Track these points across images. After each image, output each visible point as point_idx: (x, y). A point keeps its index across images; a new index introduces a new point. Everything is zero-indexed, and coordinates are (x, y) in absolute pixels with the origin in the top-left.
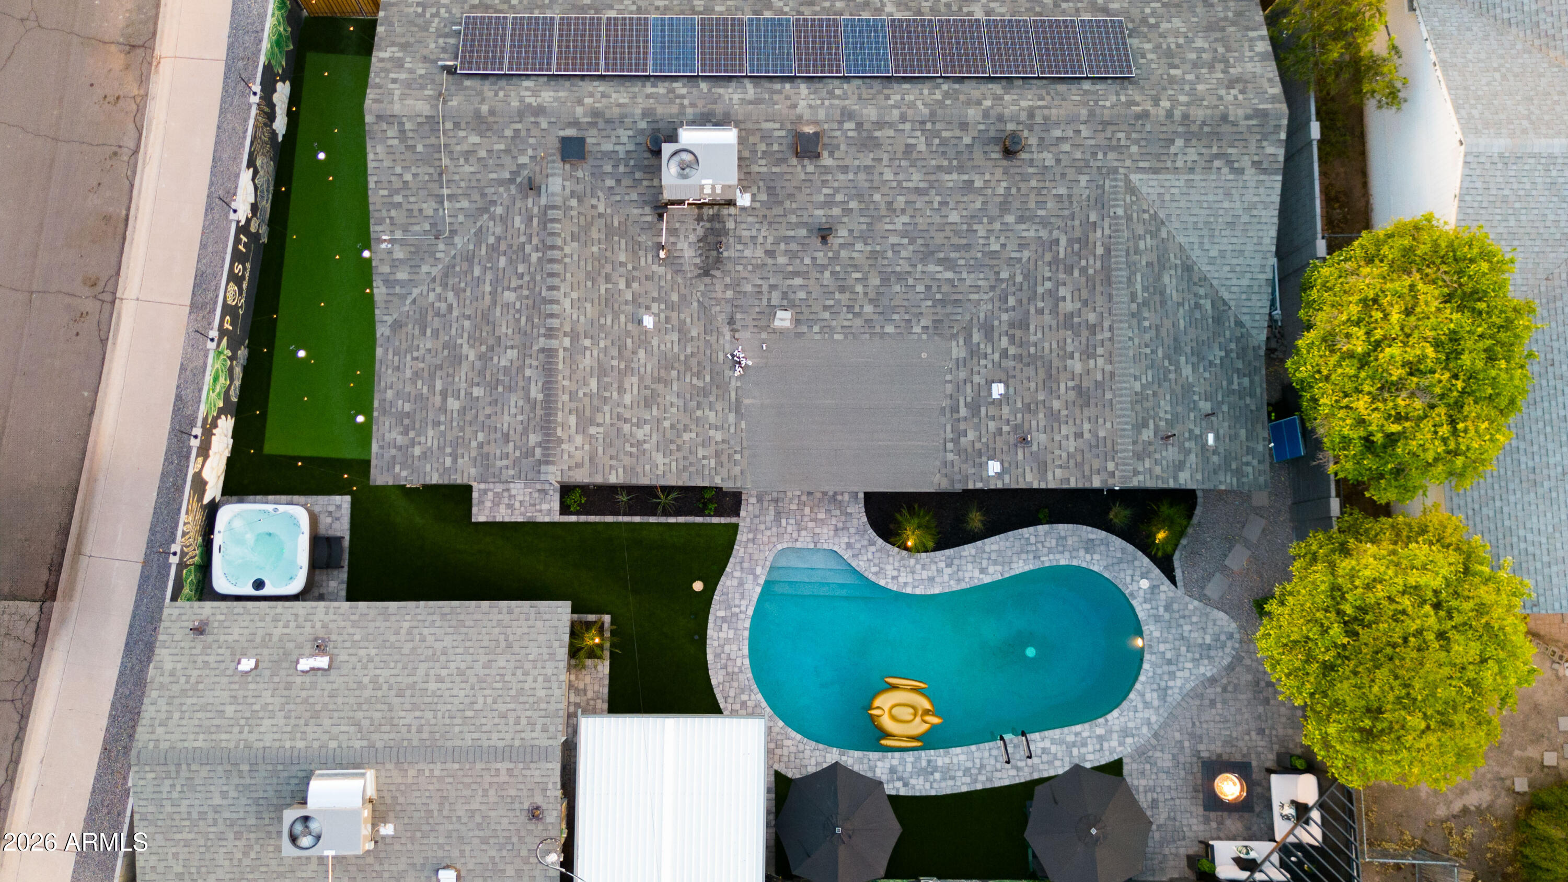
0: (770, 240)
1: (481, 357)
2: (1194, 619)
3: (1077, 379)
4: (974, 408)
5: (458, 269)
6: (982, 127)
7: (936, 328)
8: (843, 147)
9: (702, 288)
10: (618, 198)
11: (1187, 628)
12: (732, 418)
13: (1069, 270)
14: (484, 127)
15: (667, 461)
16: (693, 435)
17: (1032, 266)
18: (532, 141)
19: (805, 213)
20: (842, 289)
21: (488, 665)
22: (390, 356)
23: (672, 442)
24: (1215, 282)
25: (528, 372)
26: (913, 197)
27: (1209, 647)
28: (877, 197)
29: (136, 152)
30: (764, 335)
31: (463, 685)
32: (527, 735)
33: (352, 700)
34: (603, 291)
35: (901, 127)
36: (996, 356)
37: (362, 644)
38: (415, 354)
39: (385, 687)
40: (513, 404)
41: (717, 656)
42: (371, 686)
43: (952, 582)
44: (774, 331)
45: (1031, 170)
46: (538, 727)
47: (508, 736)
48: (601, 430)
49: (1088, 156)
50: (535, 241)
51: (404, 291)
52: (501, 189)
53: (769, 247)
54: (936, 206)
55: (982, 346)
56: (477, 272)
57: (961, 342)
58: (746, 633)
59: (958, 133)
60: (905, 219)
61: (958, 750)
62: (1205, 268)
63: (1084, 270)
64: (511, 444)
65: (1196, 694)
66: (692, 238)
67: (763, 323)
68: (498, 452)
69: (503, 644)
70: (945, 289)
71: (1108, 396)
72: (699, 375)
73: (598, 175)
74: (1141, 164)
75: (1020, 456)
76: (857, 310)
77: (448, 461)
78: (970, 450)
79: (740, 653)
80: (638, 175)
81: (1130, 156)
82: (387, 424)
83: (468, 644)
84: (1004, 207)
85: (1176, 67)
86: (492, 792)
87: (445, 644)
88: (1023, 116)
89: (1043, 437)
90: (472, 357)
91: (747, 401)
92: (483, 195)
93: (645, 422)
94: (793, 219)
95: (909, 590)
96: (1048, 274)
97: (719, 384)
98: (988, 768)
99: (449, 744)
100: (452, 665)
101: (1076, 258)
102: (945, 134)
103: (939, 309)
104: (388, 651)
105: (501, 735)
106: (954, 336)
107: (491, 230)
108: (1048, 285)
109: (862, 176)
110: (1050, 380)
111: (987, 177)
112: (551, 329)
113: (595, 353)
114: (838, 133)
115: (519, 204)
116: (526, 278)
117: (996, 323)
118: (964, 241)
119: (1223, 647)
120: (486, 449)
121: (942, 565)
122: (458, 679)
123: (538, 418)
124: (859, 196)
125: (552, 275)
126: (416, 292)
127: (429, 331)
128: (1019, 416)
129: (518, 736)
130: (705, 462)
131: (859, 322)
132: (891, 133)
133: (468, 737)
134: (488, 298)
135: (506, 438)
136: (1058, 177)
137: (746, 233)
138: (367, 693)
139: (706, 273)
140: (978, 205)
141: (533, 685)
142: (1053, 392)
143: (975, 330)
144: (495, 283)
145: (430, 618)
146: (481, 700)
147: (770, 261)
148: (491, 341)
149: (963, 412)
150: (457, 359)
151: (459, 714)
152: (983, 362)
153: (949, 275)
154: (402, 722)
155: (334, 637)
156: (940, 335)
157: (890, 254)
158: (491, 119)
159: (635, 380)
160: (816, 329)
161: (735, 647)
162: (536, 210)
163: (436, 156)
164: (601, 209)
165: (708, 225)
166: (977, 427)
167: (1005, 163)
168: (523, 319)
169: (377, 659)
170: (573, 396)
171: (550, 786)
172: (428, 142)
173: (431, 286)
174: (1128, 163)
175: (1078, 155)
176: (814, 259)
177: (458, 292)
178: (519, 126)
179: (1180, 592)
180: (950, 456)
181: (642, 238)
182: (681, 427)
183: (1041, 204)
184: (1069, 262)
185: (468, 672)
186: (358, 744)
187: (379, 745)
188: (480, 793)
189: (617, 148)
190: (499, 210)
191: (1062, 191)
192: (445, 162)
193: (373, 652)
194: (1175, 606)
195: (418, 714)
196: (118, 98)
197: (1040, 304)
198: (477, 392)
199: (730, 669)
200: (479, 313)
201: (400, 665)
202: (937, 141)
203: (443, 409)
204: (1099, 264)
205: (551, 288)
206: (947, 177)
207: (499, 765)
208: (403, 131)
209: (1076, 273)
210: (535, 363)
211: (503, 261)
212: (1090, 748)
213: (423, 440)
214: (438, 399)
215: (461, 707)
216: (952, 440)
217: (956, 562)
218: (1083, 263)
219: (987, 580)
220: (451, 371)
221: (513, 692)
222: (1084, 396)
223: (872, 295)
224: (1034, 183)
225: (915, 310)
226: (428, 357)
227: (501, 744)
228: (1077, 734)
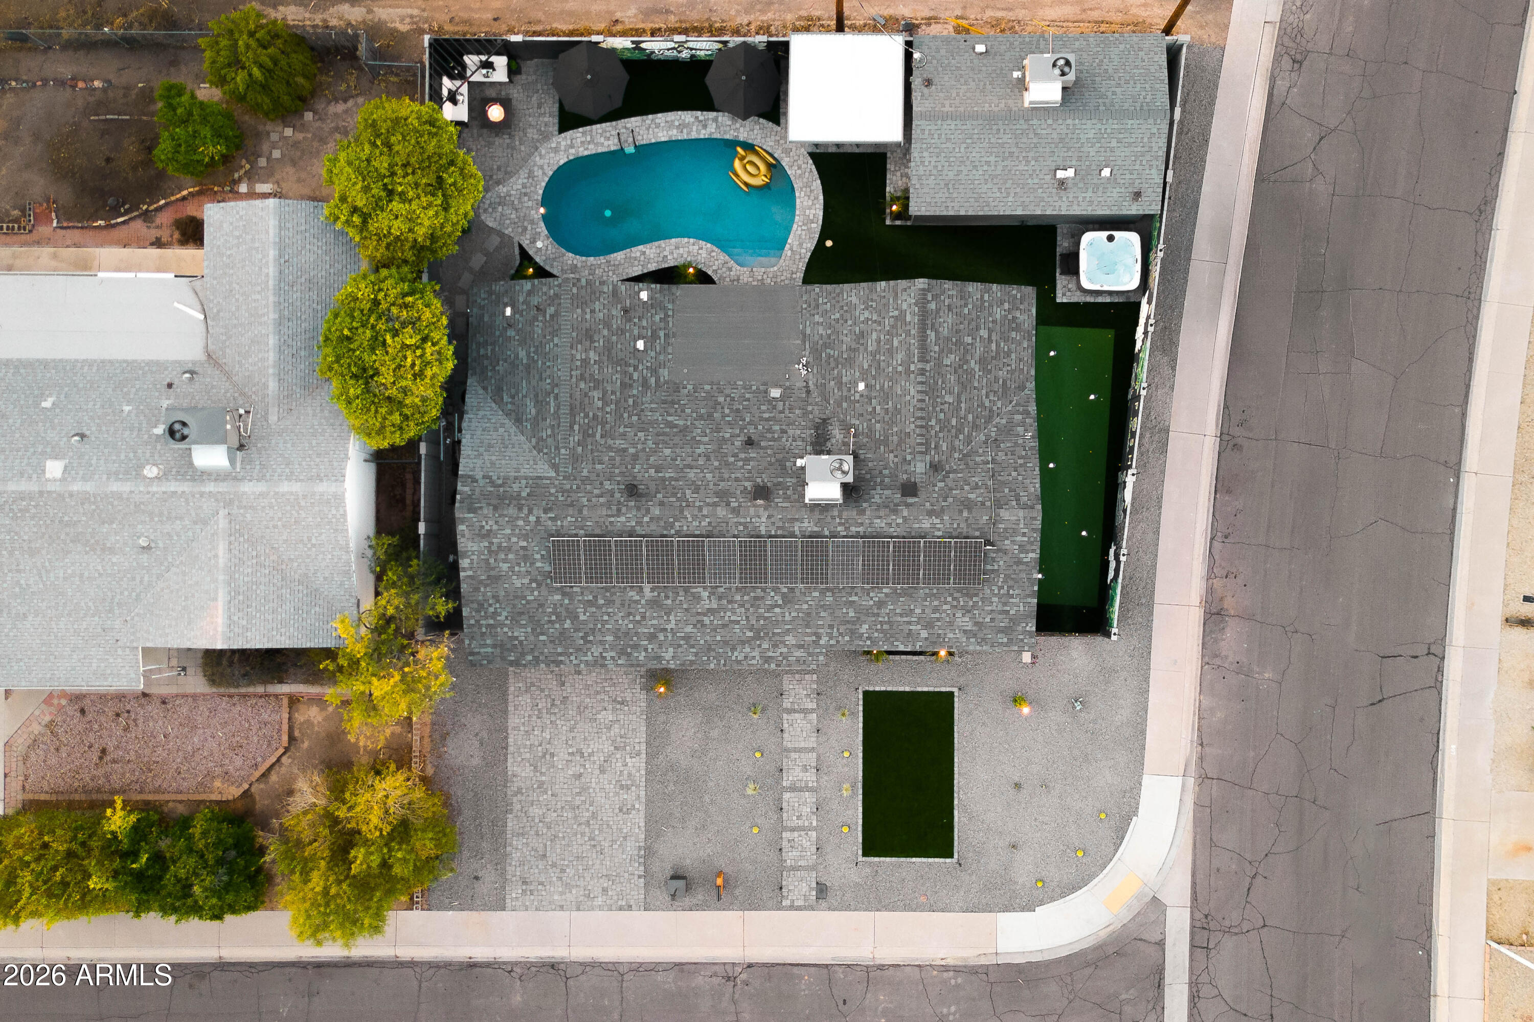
0: (784, 440)
1: (967, 362)
2: (508, 222)
3: (592, 348)
4: (654, 336)
5: (983, 421)
6: (650, 503)
7: (678, 388)
8: (738, 492)
9: (827, 412)
10: (881, 463)
11: (513, 216)
12: (808, 331)
13: (595, 417)
14: (966, 503)
15: (850, 299)
16: (833, 317)
17: (618, 423)
18: (936, 495)
19: (762, 454)
20: (738, 410)
21: (959, 172)
22: (1025, 369)
23: (846, 311)
24: (501, 413)
25: (937, 348)
26: (694, 463)
27: (499, 204)
28: (716, 464)
29: (1213, 538)
30: (788, 384)
31: (973, 159)
32: (933, 127)
33: (1041, 149)
34: (890, 403)
35: (702, 504)
36: (640, 367)
37: (1037, 186)
38: (1009, 368)
39: (1021, 159)
40: (946, 329)
41: (816, 198)
42: (1030, 159)
43: (663, 246)
44: (781, 386)
45: (619, 479)
46: (927, 132)
47: (945, 127)
48: (891, 314)
49: (582, 487)
50: (933, 432)
51: (1017, 408)
52: (955, 467)
53: (785, 435)
54: (679, 458)
55: (649, 375)
56: (970, 417)
57: (662, 379)
58: (797, 212)
59: (666, 500)
60: (698, 451)
61: (663, 139)
62: (507, 421)
63: (586, 416)
64: (946, 304)
65: (509, 174)
66: (833, 441)
67: (789, 391)
68: (955, 300)
69: (950, 186)
70: (672, 411)
71: (574, 334)
72: (829, 356)
73: (894, 476)
74: (548, 482)
75: (628, 302)
76: (728, 399)
77: (986, 297)
78: (658, 309)
79: (802, 200)
80: (868, 476)
81: (555, 487)
82: (1026, 325)
83: (972, 186)
84: (635, 457)
85: (523, 548)
86: (954, 95)
87: (986, 187)
88: (624, 510)
89: (614, 312)
90: (973, 362)
91: (799, 342)
92: (967, 464)
93: (863, 322)
94: (769, 452)
95: (691, 241)
96: (608, 416)
97: (816, 352)
98: (644, 128)
99: (980, 122)
100: (981, 172)
101: (591, 424)
102: (674, 499)
103: (676, 399)
104: (1021, 181)
105: (949, 127)
106: (666, 382)
107: (961, 443)
108: (608, 409)
109: (726, 476)
110: (608, 348)
111: (646, 475)
112: (922, 374)
113: (895, 362)
114: (741, 500)
115: (944, 457)
116: (938, 409)
117: (640, 389)
118: (661, 438)
119: (491, 203)
120: (963, 302)
121: (669, 257)
122: (977, 164)
123: (930, 318)
124: (727, 464)
125: (922, 409)
126: (1009, 408)
127: (1001, 382)
128: (628, 328)
129: (939, 127)
130: (825, 301)
131: (727, 392)
132: (708, 500)
133: (969, 126)
134: (963, 399)
135: (950, 308)
136: (601, 475)
137: (800, 443)
138: (1031, 154)
139: (824, 420)
140: (652, 459)
141: (931, 159)
142: (607, 340)
143: (653, 385)
144: (958, 409)
145: (996, 203)
146: (962, 150)
147: (784, 427)
148: (960, 371)
149: (662, 334)
150: (982, 361)
151: (975, 140)
152: (649, 364)
153: (670, 419)
154: (1010, 136)
155: (1054, 191)
156: (675, 384)
157: (708, 431)
158: (962, 507)
159: (870, 349)
160: (754, 388)
161: (805, 203)
162: (933, 453)
163: (996, 486)
164: (891, 455)
165: (823, 448)
166: (653, 323)
167: (635, 483)
168: (940, 383)
169: (1027, 176)
170: (908, 333)
171: (919, 98)
172: (1002, 494)
173: (999, 411)
174: (557, 482)
175: (588, 487)
176: (756, 428)
177: (982, 405)
178: (943, 504)
179: (516, 239)
180: (670, 306)
181: (865, 440)
182: (841, 321)
183: (612, 459)
184: (595, 423)
185: (971, 168)
186: (1035, 122)
187: (1022, 122)
188: (961, 94)
189: (881, 492)
190: (956, 455)
191: (598, 467)
192: (990, 483)
193: (1030, 181)
194: (520, 230)
195: (1000, 141)
196: (1227, 575)
197: (613, 397)
198: (969, 340)
200: (968, 391)
201: (1013, 172)
202: (679, 495)
203: (990, 331)
204: (577, 419)
205: (923, 401)
206: (672, 475)
207: (950, 109)
208: (1018, 500)
209: (591, 414)
210: (933, 354)
211: (954, 422)
212: (579, 140)
213: (1003, 312)
214: (994, 338)
215: (974, 145)
216: (669, 316)
217: (661, 259)
218: (586, 421)
220: (986, 355)
221: (943, 155)
222: (589, 335)
223: (719, 407)
224: (617, 471)
225: (692, 398)
226: (1001, 366)
227: (949, 122)
228: (587, 149)
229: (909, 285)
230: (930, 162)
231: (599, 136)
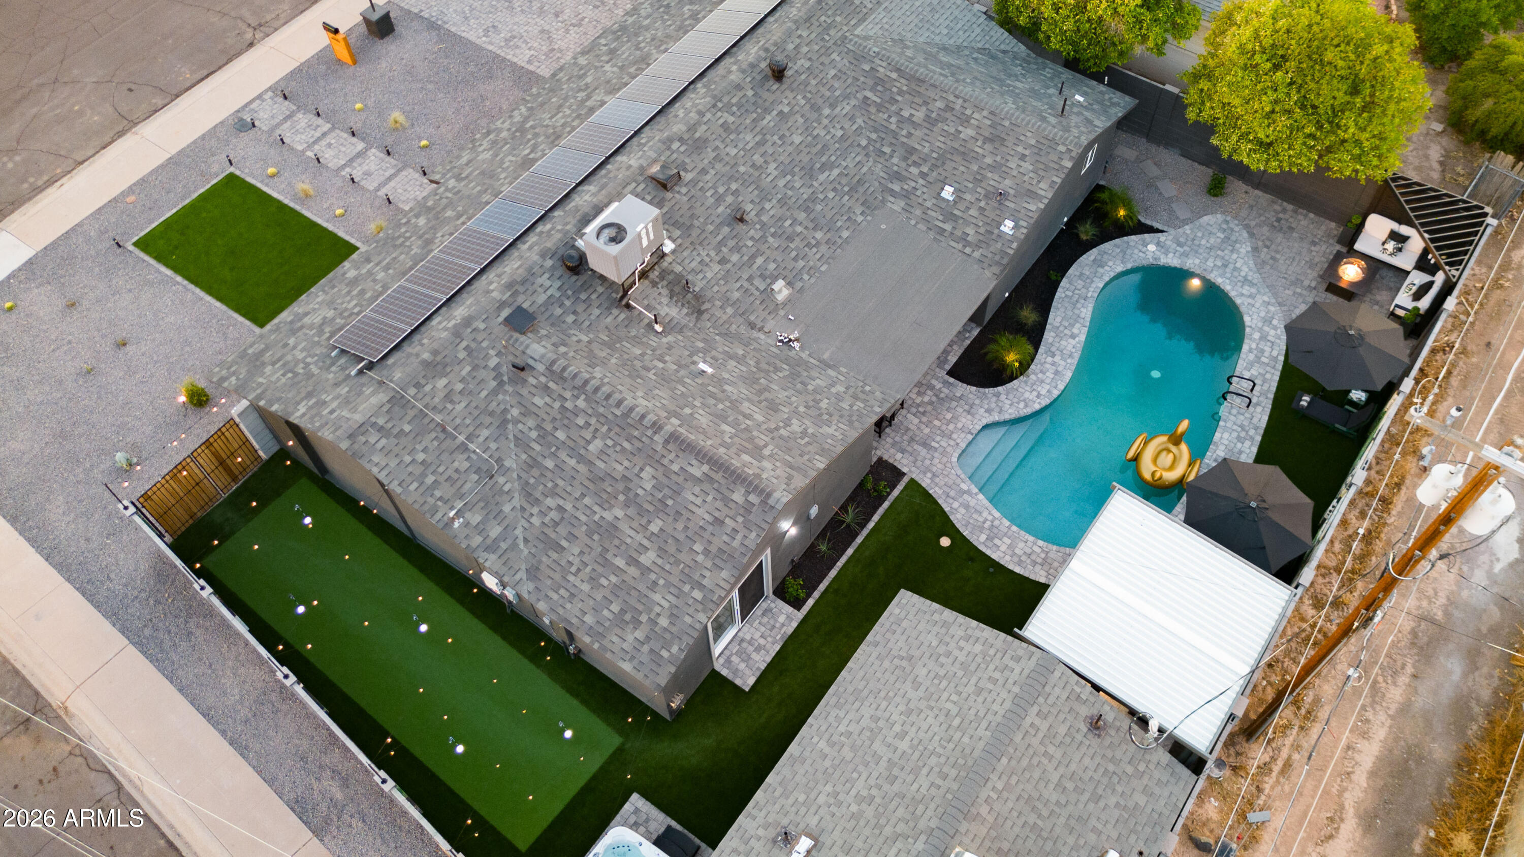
0: (713, 253)
1: (626, 505)
2: (1199, 234)
3: (978, 137)
4: (950, 217)
5: (532, 481)
6: (748, 79)
7: (868, 207)
8: (687, 160)
9: (709, 324)
10: (587, 323)
11: (1203, 242)
12: (831, 372)
13: (893, 101)
14: (439, 368)
15: (834, 427)
16: (826, 401)
17: (871, 123)
18: (485, 344)
19: (713, 218)
20: (790, 239)
21: (916, 685)
22: (555, 597)
23: (821, 415)
24: (965, 44)
25: (675, 467)
26: (762, 150)
27: (1228, 238)
28: (742, 169)
29: (119, 788)
30: (782, 313)
31: (923, 716)
32: (1014, 676)
33: (867, 831)
34: (654, 377)
35: (705, 119)
36: (921, 181)
37: (812, 796)
38: (573, 569)
39: (874, 792)
40: (692, 498)
41: (1020, 562)
42: (864, 806)
43: (1069, 361)
44: (784, 304)
45: (803, 77)
46: (1011, 664)
47: (1004, 695)
48: (770, 447)
49: (822, 44)
50: (568, 395)
51: (509, 541)
52: (500, 397)
53: (718, 259)
54: (780, 142)
55: (906, 187)
56: (549, 464)
57: (892, 199)
59: (740, 94)
60: (773, 166)
61: (1217, 435)
62: (952, 42)
63: (901, 92)
64: (727, 521)
65: (1261, 265)
66: (665, 300)
67: (772, 307)
68: (725, 538)
69: (904, 663)
70: (844, 181)
71: (1007, 123)
72: (777, 369)
73: (554, 323)
74: (852, 23)
75: (1011, 205)
76: (814, 242)
77: (697, 594)
78: (981, 238)
79: (1029, 544)
80: (583, 296)
81: (841, 23)
82: (615, 639)
83: (882, 694)
84: (816, 108)
86: (1051, 749)
87: (867, 716)
88: (763, 54)
89: (1008, 182)
90: (620, 513)
91: (826, 356)
92: (492, 414)
93: (789, 419)
94: (711, 228)
95: (1056, 393)
96: (886, 116)
97: (797, 364)
98: (1246, 423)
99: (977, 753)
100: (895, 717)
101: (888, 92)
102: (734, 101)
103: (856, 196)
104: (836, 776)
105: (999, 700)
106: (884, 201)
107: (525, 430)
108: (893, 120)
109: (718, 166)
110: (966, 155)
111: (786, 102)
112: (654, 423)
113: (701, 411)
114: (675, 156)
115: (524, 392)
116: (593, 421)
117: (895, 168)
118: (819, 146)
119: (1232, 230)
120: (713, 549)
121: (1049, 359)
122: (913, 718)
123: (723, 481)
124: (731, 178)
125: (608, 397)
126: (519, 532)
127: (564, 543)
128: (979, 190)
129: (1009, 685)
130: (855, 408)
131: (823, 248)
132: (704, 127)
133: (981, 732)
134: (582, 468)
135: (719, 522)
136: (821, 67)
137: (693, 264)
138: (869, 812)
139: (700, 313)
140: (801, 120)
141: (965, 652)
142: (977, 158)
143: (890, 185)
144: (573, 452)
145: (831, 719)
146: (949, 705)
147: (729, 266)
148: (621, 486)
149: (948, 227)
150: (611, 530)
151: (951, 732)
152: (919, 193)
153: (836, 172)
154: (923, 790)
155: (785, 822)
156: (875, 208)
157: (790, 193)
158: (439, 359)
159: (746, 404)
160: (806, 277)
161: (1021, 545)
162: (543, 379)
163: (426, 421)
164: (585, 339)
165: (665, 283)
166: (967, 223)
167: (784, 86)
168: (626, 445)
169: (839, 788)
170: (723, 444)
171: (1078, 690)
172: (409, 417)
173: (526, 515)
174: (845, 28)
175: (816, 48)
176: (752, 238)
177: (553, 494)
178: (464, 344)
179: (1172, 231)
180: (977, 254)
181: (634, 332)
182: (811, 403)
183: (831, 89)
184: (887, 98)
185: (911, 705)
186: (920, 845)
187: (933, 824)
188: (1045, 761)
189: (549, 293)
190: (515, 412)
191: (833, 72)
192: (438, 418)
193: (829, 788)
194: (1182, 240)
195: (925, 771)
196: (55, 769)
197: (904, 132)
198: (654, 528)
199: (1039, 560)
200: (587, 483)
201: (861, 768)
202: (735, 109)
203: (645, 570)
204: (903, 81)
205: (619, 404)
206: (765, 122)
207: (1028, 720)
208: (381, 429)
209: (899, 98)
210: (672, 456)
211: (561, 435)
212: (1267, 349)
213: (657, 609)
214: (633, 571)
215: (944, 726)
216: (965, 246)
217: (1053, 349)
218: (894, 90)
219: (1082, 338)
220: (616, 542)
221: (960, 673)
222: (995, 140)
223: (811, 225)
224: (814, 82)
225: (844, 210)
226: (586, 558)
227: (1008, 705)
228: (1250, 351)
229: (792, 486)
230: (961, 649)
231: (1261, 371)
